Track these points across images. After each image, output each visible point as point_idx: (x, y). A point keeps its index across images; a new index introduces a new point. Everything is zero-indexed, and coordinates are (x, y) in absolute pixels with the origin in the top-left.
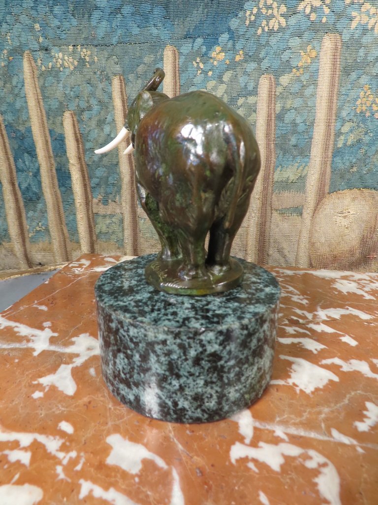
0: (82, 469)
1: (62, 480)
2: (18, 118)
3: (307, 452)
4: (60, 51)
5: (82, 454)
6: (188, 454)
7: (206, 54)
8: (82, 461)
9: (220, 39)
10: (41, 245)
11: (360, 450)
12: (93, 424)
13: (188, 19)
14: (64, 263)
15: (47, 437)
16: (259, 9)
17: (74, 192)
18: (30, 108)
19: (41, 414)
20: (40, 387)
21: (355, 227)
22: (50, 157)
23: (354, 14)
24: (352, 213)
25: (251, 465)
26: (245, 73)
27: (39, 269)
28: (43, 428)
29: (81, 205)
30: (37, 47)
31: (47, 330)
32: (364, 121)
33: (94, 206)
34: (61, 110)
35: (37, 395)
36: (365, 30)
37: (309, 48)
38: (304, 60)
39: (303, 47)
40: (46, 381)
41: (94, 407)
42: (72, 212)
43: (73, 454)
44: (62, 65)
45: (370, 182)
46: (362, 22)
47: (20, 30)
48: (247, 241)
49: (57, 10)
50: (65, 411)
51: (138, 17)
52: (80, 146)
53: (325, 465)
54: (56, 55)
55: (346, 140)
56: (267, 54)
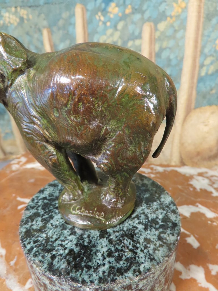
4: (7, 11)
7: (105, 9)
21: (213, 132)
26: (133, 22)
38: (176, 10)
44: (9, 22)
54: (5, 15)
55: (208, 70)
56: (148, 7)
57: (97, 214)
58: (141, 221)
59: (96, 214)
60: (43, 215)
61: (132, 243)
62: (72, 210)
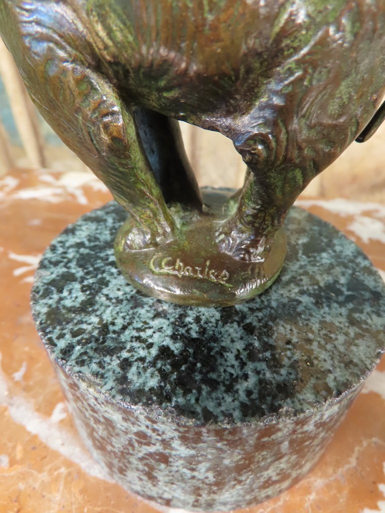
57: (213, 274)
58: (305, 288)
59: (211, 272)
60: (83, 279)
61: (295, 331)
62: (152, 266)
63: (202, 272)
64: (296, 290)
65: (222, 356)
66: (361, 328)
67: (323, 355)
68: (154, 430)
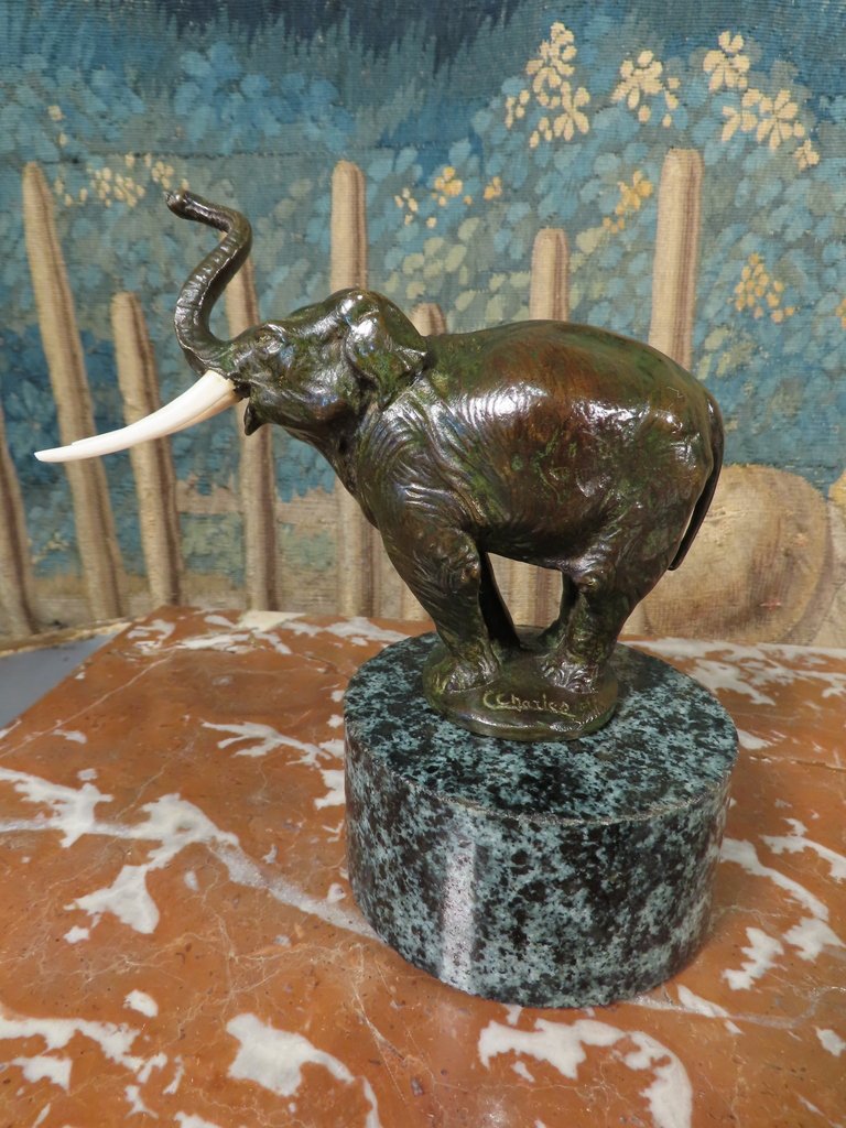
0: (180, 1090)
1: (140, 1114)
2: (10, 305)
3: (629, 1037)
4: (107, 164)
5: (178, 1059)
6: (394, 1050)
7: (422, 182)
8: (180, 1073)
9: (452, 153)
10: (59, 582)
11: (733, 1028)
12: (197, 995)
13: (384, 108)
14: (111, 621)
15: (103, 1025)
16: (533, 95)
17: (135, 465)
18: (37, 284)
19: (87, 977)
20: (80, 917)
21: (737, 544)
22: (80, 390)
23: (728, 110)
24: (729, 513)
25: (520, 1068)
26: (504, 224)
27: (54, 637)
28: (94, 1007)
29: (149, 495)
30: (53, 153)
31: (88, 787)
32: (751, 326)
33: (180, 497)
34: (107, 290)
35: (76, 935)
36: (750, 145)
37: (637, 176)
38: (627, 200)
39: (624, 175)
40: (91, 903)
41: (197, 957)
42: (130, 509)
43: (160, 1060)
44: (111, 196)
45: (764, 452)
46: (744, 129)
47: (16, 118)
48: (512, 575)
49: (100, 78)
50: (136, 968)
51: (276, 100)
52: (150, 367)
53: (664, 1062)
54: (98, 173)
55: (715, 366)
56: (550, 187)
58: (645, 720)
61: (646, 755)
62: (486, 703)
63: (541, 705)
64: (638, 722)
65: (582, 778)
66: (709, 749)
67: (677, 771)
68: (536, 843)
